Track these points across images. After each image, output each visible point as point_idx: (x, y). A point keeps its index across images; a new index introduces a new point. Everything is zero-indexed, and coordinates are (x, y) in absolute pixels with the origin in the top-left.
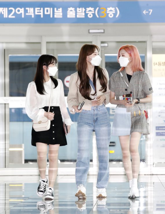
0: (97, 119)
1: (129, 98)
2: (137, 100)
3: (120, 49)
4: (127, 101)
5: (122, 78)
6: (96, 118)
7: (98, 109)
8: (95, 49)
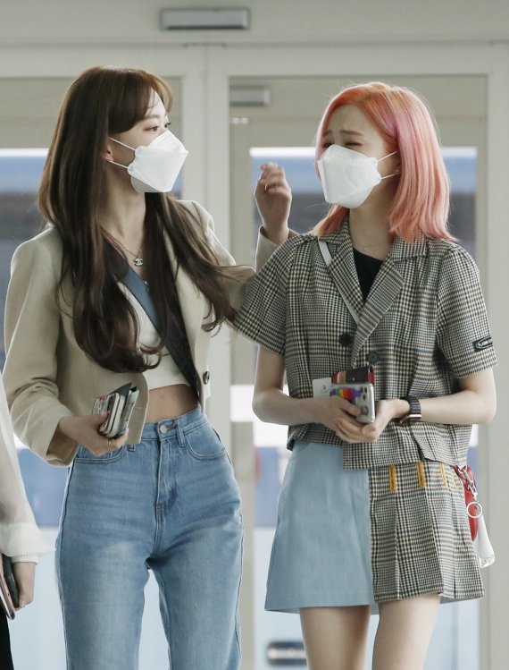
0: (174, 493)
1: (357, 387)
2: (404, 406)
3: (338, 105)
4: (346, 404)
5: (328, 270)
6: (168, 487)
7: (182, 440)
8: (148, 96)
